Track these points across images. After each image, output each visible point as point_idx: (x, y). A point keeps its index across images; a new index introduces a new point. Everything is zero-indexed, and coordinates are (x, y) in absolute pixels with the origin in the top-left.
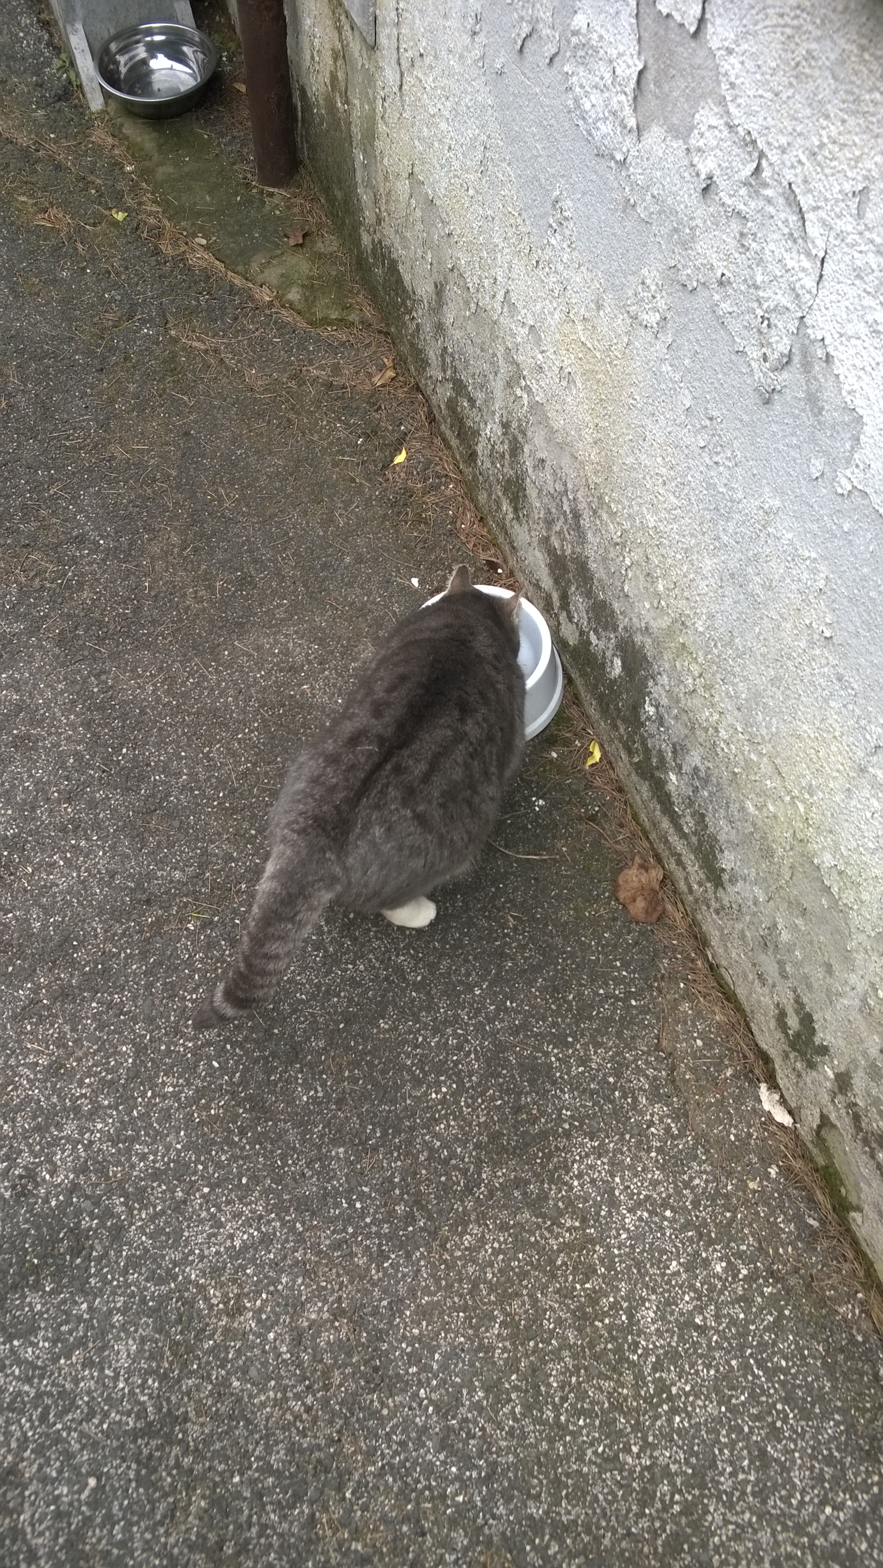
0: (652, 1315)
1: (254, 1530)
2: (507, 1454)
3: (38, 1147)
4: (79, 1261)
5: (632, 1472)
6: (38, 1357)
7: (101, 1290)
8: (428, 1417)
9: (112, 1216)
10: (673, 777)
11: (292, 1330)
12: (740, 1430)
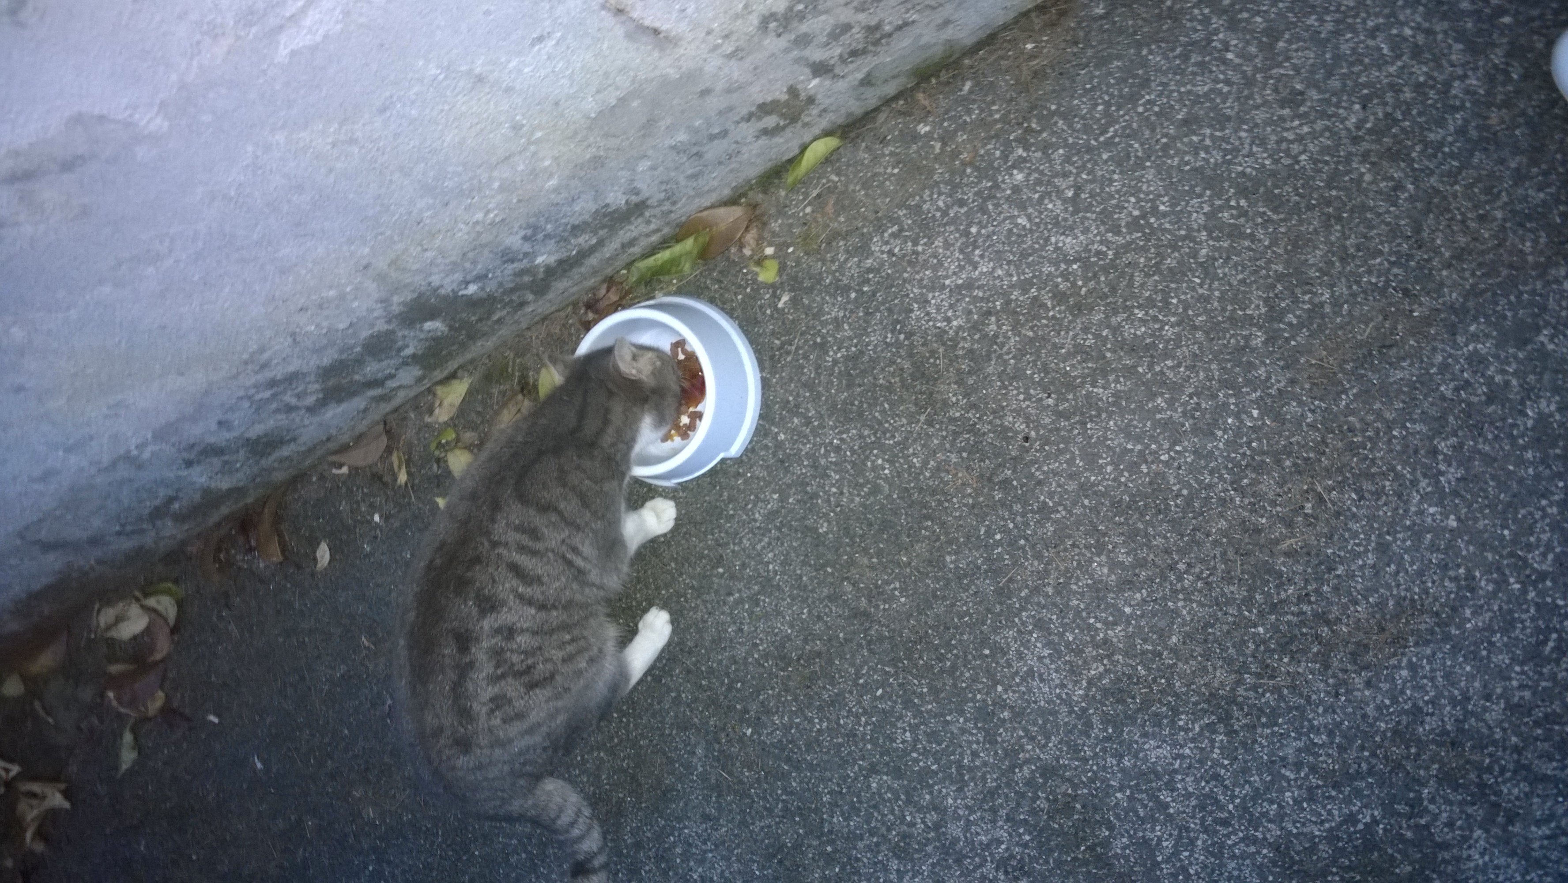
0: (1069, 239)
1: (1305, 608)
2: (1210, 370)
3: (978, 860)
4: (1078, 806)
5: (1215, 249)
6: (1171, 835)
7: (1102, 782)
8: (1186, 449)
9: (1033, 778)
11: (1121, 590)
12: (1166, 147)
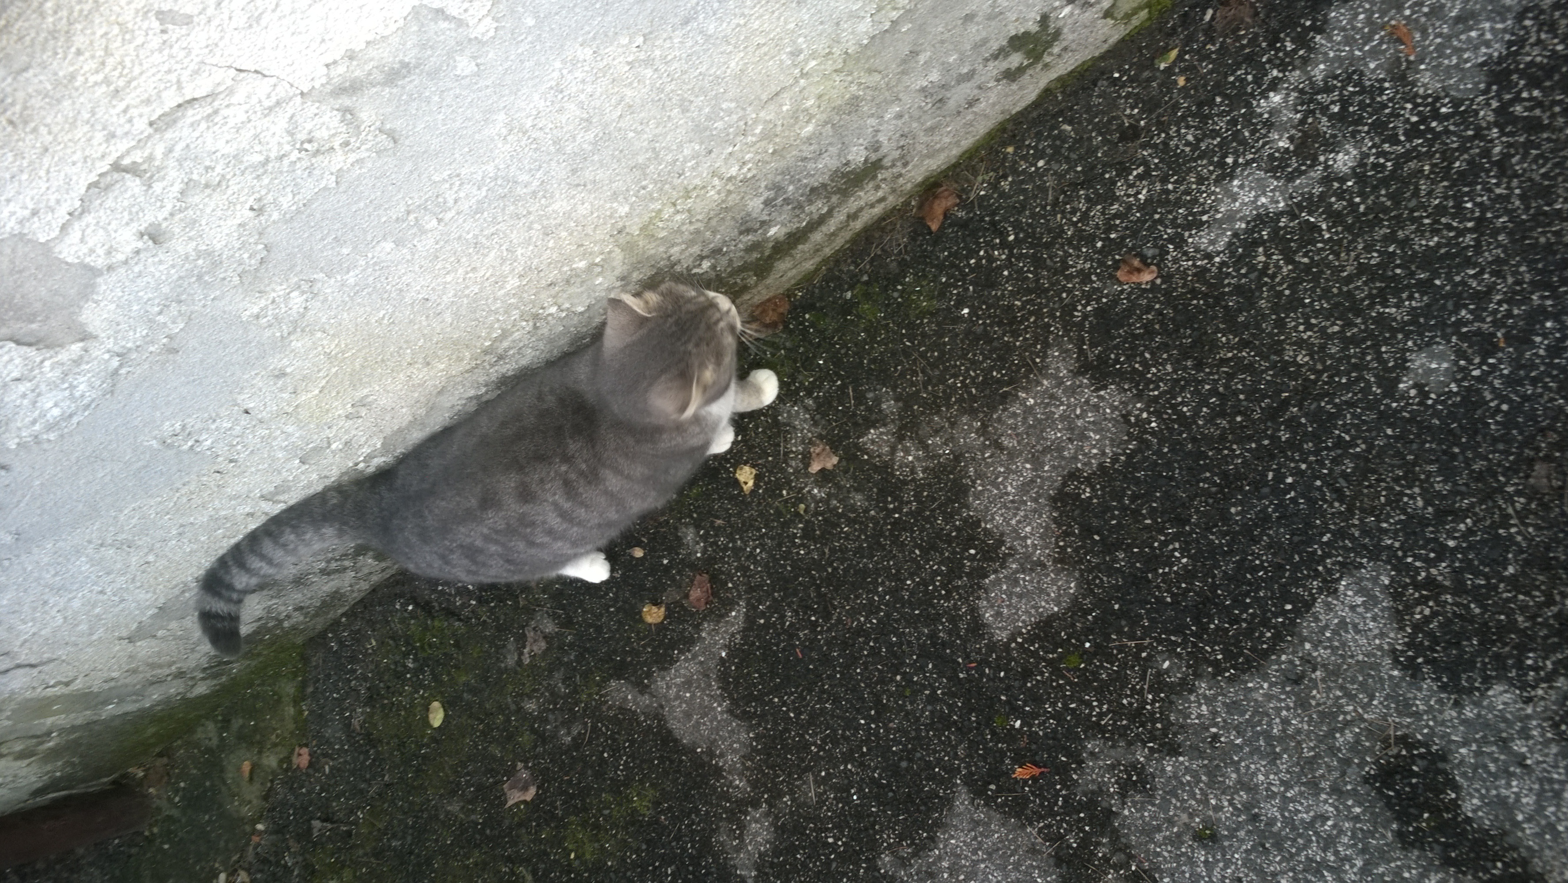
2: (1521, 274)
3: (1300, 841)
5: (1509, 145)
7: (1442, 738)
8: (1500, 361)
10: (773, 231)
11: (1441, 522)
12: (1440, 48)
